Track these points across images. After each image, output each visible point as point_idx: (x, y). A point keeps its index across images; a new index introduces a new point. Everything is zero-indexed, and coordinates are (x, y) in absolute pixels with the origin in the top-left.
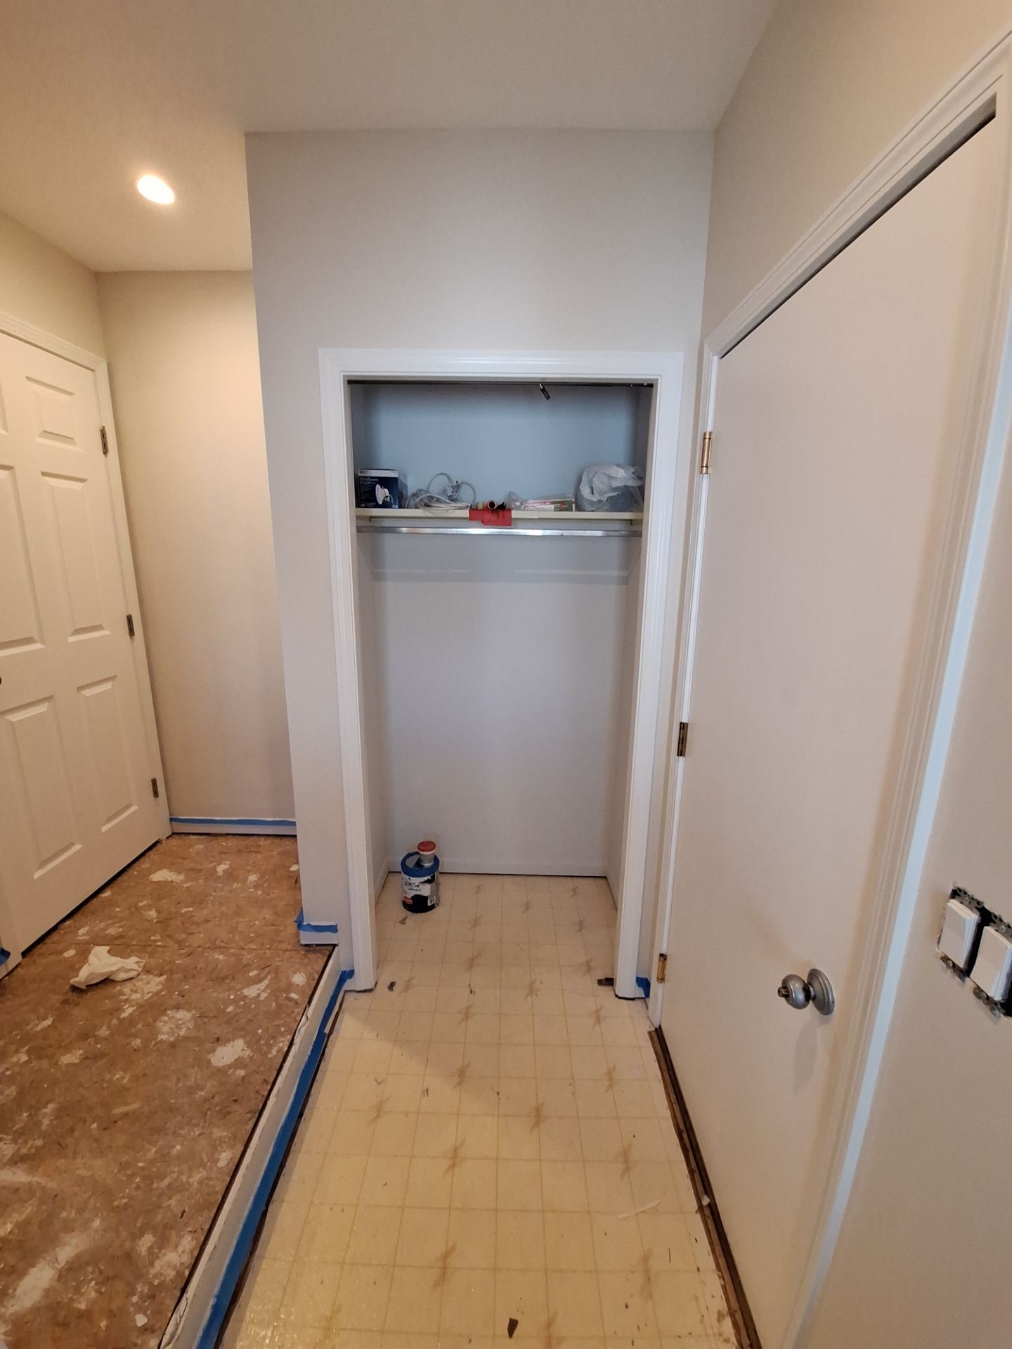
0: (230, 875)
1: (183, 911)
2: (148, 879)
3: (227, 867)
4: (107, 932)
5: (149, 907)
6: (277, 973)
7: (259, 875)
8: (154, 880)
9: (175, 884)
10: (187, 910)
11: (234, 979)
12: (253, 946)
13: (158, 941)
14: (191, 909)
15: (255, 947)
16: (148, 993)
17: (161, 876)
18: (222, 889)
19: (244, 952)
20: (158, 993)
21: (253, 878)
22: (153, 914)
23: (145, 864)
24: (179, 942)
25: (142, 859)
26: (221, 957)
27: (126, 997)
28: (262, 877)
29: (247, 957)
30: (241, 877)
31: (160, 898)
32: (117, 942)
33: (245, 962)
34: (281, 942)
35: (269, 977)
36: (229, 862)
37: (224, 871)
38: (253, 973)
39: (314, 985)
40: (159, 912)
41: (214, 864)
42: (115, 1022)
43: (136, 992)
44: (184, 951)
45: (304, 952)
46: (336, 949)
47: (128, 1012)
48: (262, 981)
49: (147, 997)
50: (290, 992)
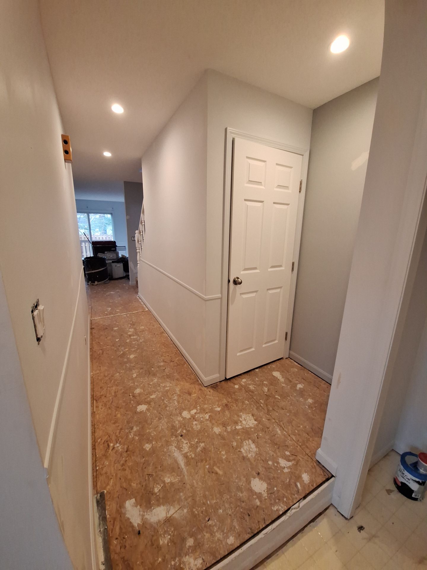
1: (276, 397)
7: (313, 401)
8: (274, 375)
9: (279, 381)
12: (294, 438)
13: (262, 404)
14: (279, 398)
16: (249, 425)
17: (277, 374)
18: (295, 397)
19: (289, 438)
20: (251, 428)
21: (310, 401)
22: (266, 389)
23: (273, 366)
24: (268, 410)
25: (273, 363)
26: (279, 432)
27: (242, 420)
28: (315, 403)
29: (289, 442)
30: (305, 396)
31: (271, 384)
32: (250, 393)
33: (287, 443)
34: (307, 447)
35: (293, 462)
36: (303, 385)
37: (300, 388)
38: (288, 453)
39: (311, 490)
40: (268, 390)
41: (297, 382)
42: (233, 428)
43: (245, 420)
45: (315, 464)
46: (333, 479)
47: (239, 427)
48: (289, 460)
49: (247, 426)
50: (298, 482)
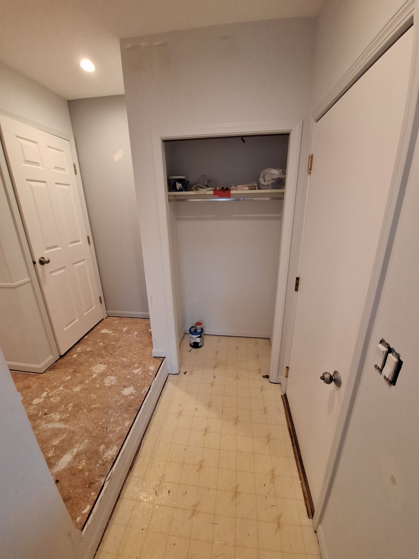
0: (128, 332)
1: (112, 344)
2: (100, 332)
3: (126, 329)
4: (87, 349)
5: (100, 342)
6: (144, 366)
7: (138, 332)
8: (102, 332)
9: (109, 334)
10: (113, 343)
11: (129, 367)
12: (136, 356)
13: (104, 353)
14: (115, 343)
15: (137, 357)
16: (101, 370)
17: (104, 331)
18: (125, 336)
19: (133, 358)
20: (104, 370)
21: (136, 333)
22: (102, 344)
23: (98, 327)
24: (111, 354)
25: (97, 326)
26: (125, 359)
27: (94, 371)
28: (139, 333)
29: (134, 360)
30: (132, 333)
31: (104, 339)
32: (90, 353)
33: (133, 362)
34: (146, 355)
35: (141, 367)
36: (127, 327)
37: (126, 330)
38: (136, 365)
39: (157, 371)
40: (104, 343)
41: (122, 328)
42: (90, 379)
43: (97, 369)
44: (113, 357)
45: (154, 359)
46: (165, 359)
47: (94, 376)
48: (139, 368)
49: (101, 371)
50: (149, 373)
